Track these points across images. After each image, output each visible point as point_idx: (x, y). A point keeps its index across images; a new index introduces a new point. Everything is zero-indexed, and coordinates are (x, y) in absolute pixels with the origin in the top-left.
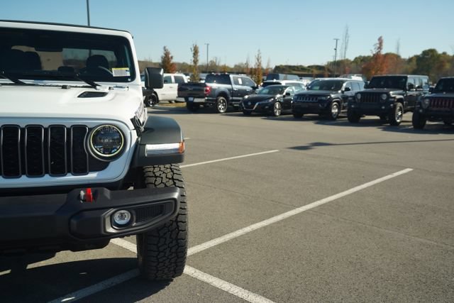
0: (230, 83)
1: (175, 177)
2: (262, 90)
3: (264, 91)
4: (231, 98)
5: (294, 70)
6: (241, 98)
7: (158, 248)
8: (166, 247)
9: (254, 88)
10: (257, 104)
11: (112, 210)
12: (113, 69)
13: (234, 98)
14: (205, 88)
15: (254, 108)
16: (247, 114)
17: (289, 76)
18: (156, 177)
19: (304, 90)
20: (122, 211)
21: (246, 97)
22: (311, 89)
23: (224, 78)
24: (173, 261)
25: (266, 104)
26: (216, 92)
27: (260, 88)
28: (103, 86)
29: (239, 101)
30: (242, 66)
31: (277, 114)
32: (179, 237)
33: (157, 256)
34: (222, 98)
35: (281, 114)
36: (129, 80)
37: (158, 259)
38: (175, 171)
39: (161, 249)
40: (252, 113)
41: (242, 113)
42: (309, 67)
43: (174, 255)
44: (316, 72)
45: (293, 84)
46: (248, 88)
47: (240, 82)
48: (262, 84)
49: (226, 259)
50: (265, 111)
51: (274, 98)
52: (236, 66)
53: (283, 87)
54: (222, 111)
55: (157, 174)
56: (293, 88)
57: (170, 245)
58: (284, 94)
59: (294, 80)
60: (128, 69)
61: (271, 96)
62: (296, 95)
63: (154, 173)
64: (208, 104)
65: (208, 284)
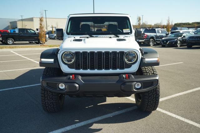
0: (156, 33)
1: (155, 73)
2: (171, 35)
3: (172, 36)
4: (156, 39)
5: (184, 25)
6: (161, 39)
7: (148, 100)
8: (151, 100)
9: (167, 34)
10: (169, 42)
11: (135, 83)
12: (124, 30)
13: (157, 39)
14: (144, 35)
15: (167, 44)
16: (164, 46)
17: (183, 28)
18: (147, 73)
19: (193, 35)
20: (138, 83)
21: (163, 39)
22: (197, 34)
23: (153, 30)
24: (153, 105)
25: (173, 42)
26: (149, 37)
27: (170, 34)
28: (121, 36)
29: (160, 40)
30: (158, 24)
31: (179, 46)
32: (157, 97)
33: (147, 103)
34: (152, 39)
35: (181, 46)
36: (130, 34)
37: (148, 104)
38: (154, 71)
39: (149, 101)
40: (166, 46)
41: (161, 46)
42: (192, 23)
43: (154, 103)
44: (196, 25)
45: (186, 32)
46: (164, 35)
47: (160, 32)
48: (170, 32)
49: (171, 105)
50: (173, 45)
51: (177, 39)
52: (155, 24)
53: (181, 33)
54: (151, 45)
55: (147, 71)
56: (187, 33)
57: (153, 100)
58: (182, 37)
59: (186, 30)
60: (129, 29)
61: (175, 38)
62: (189, 37)
63: (146, 71)
64: (145, 43)
65: (166, 114)
